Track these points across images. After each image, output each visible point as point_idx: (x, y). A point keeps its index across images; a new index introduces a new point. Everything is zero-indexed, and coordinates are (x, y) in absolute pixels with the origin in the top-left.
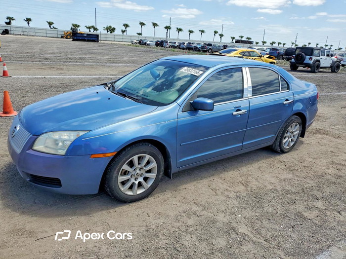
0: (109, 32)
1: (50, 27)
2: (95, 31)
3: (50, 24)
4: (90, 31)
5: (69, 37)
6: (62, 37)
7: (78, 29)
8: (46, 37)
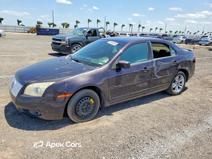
0: (65, 27)
1: (18, 24)
2: (55, 27)
3: (19, 22)
4: (50, 27)
5: (33, 32)
6: (28, 32)
7: (41, 25)
8: (15, 32)
